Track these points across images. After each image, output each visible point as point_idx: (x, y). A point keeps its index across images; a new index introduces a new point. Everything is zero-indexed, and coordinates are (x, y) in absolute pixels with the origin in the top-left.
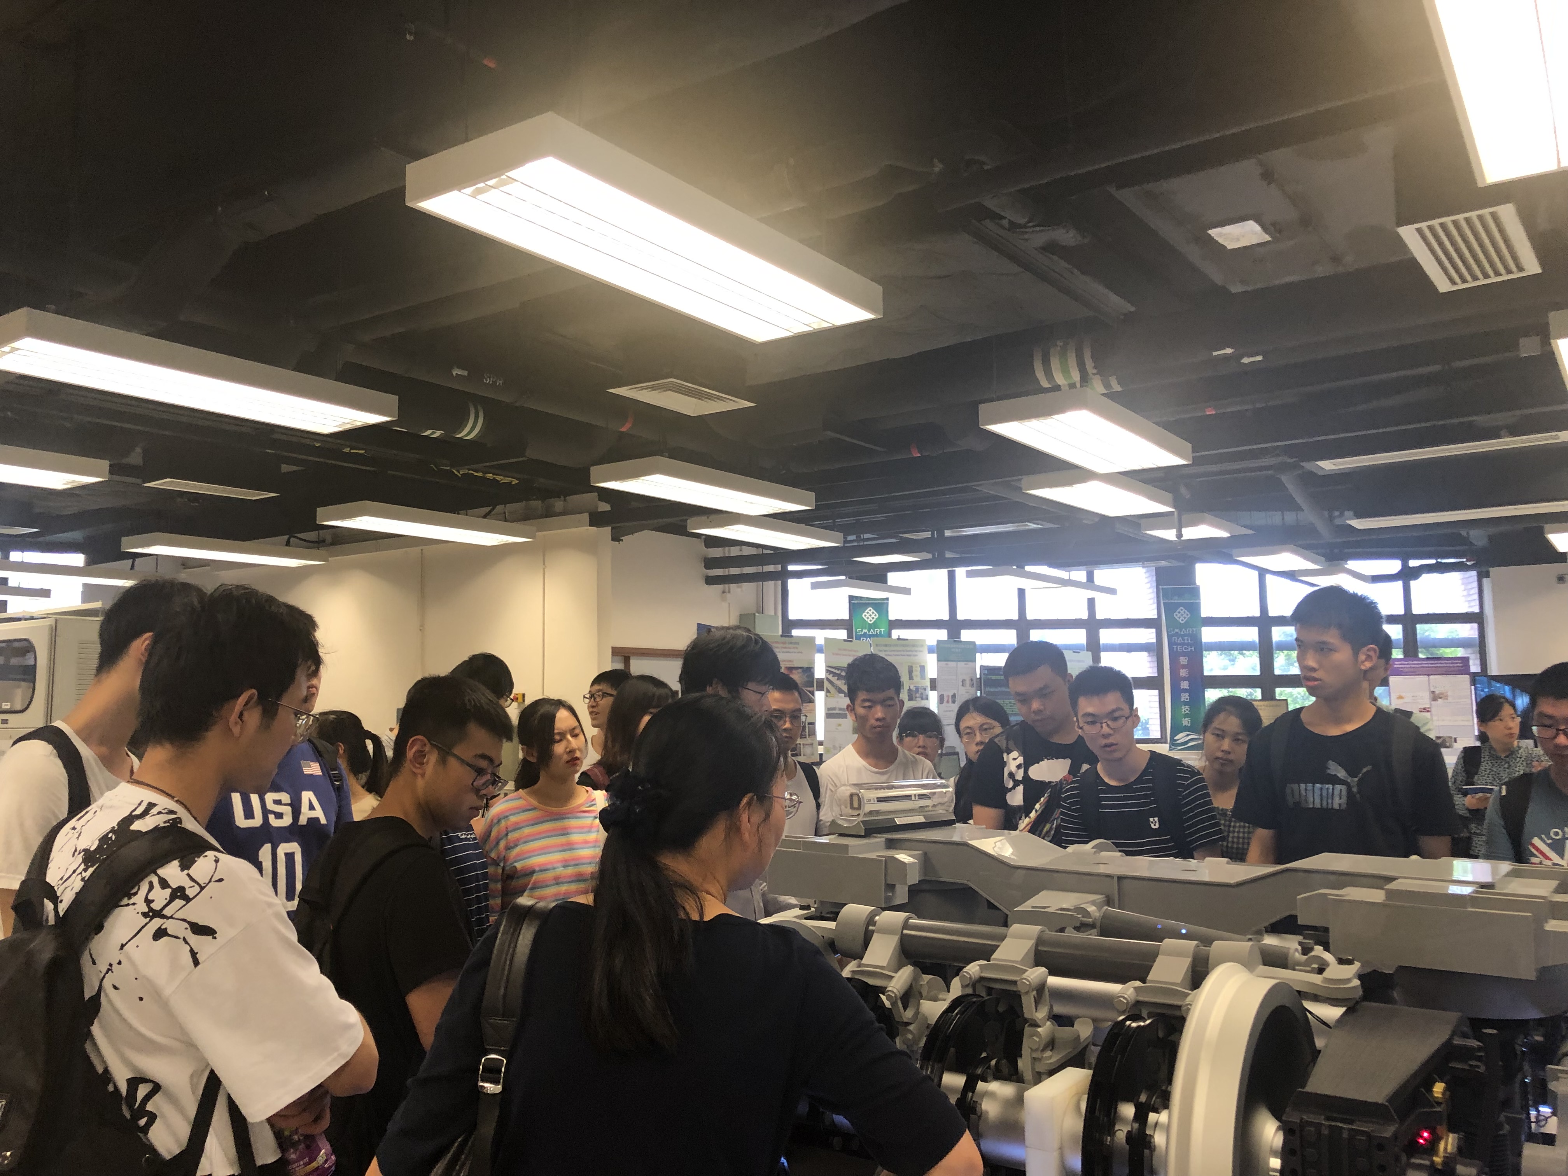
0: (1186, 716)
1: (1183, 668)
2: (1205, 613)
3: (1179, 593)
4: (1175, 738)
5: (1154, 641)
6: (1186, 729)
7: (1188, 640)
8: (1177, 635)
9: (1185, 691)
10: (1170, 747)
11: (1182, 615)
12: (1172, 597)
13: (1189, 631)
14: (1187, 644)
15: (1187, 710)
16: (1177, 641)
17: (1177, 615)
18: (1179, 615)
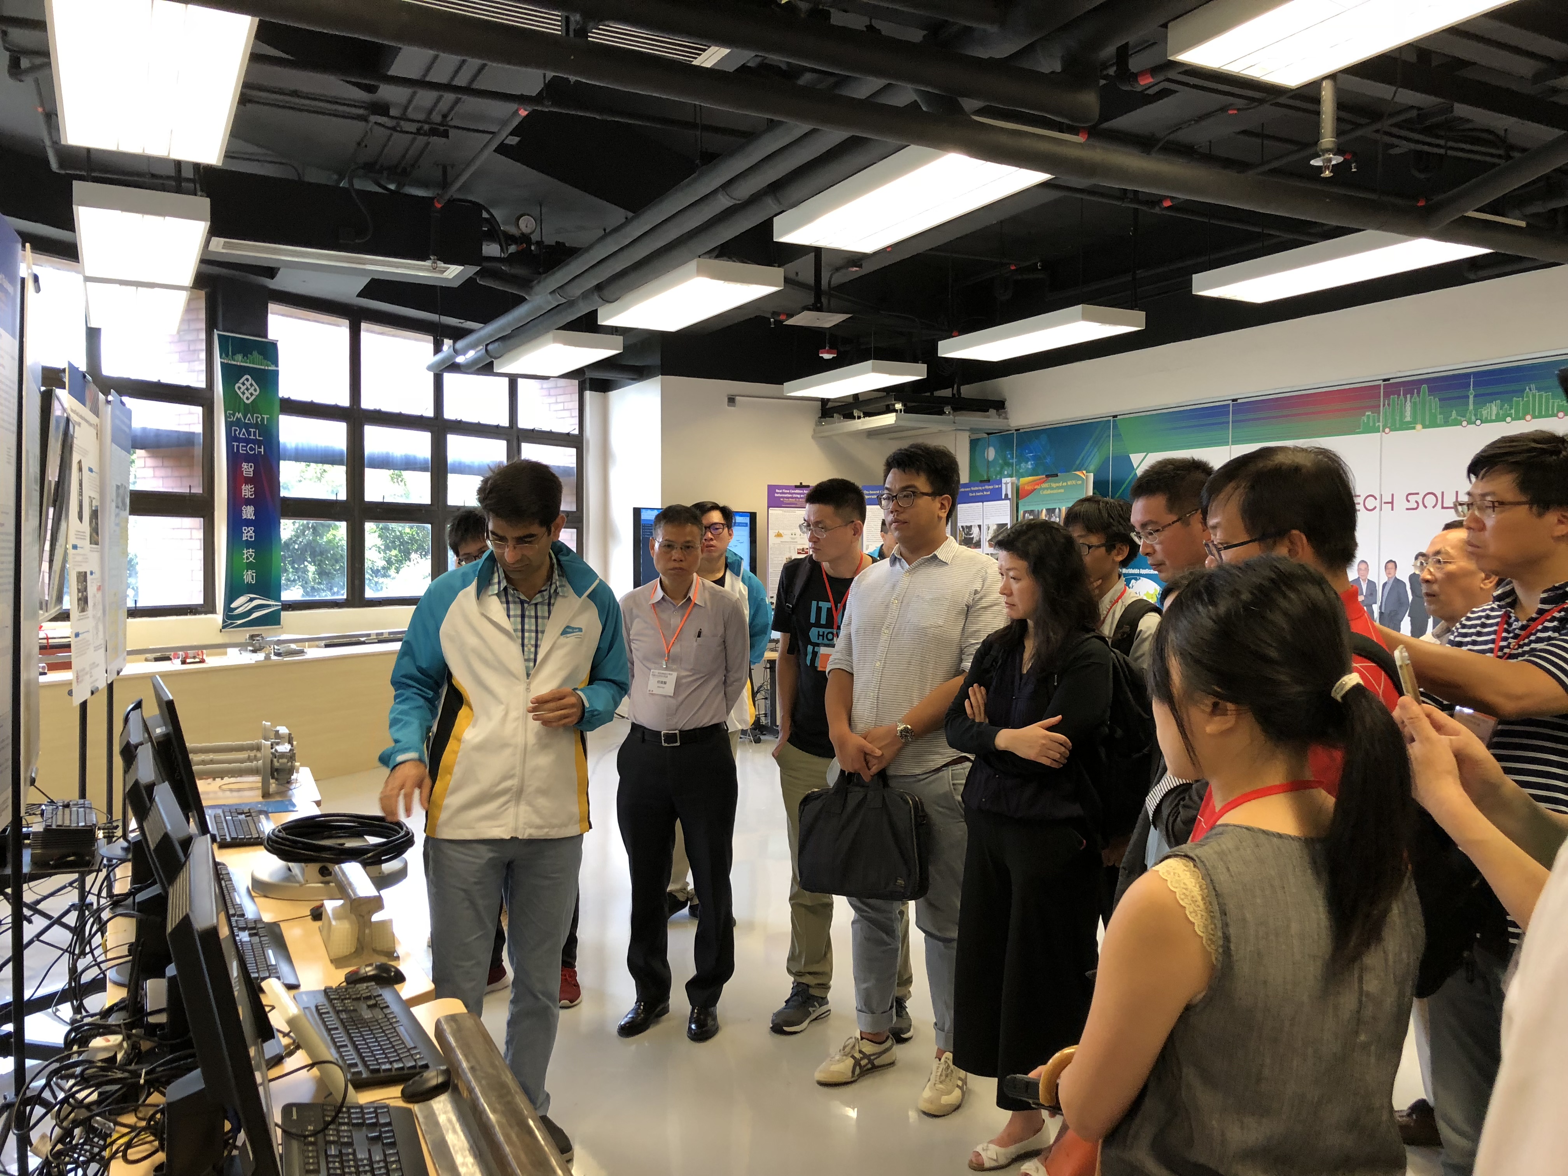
0: (250, 566)
1: (246, 483)
2: (287, 388)
3: (244, 348)
4: (232, 606)
5: (198, 428)
6: (250, 589)
7: (255, 435)
8: (238, 422)
9: (248, 523)
10: (224, 621)
11: (247, 389)
12: (234, 354)
13: (257, 417)
14: (254, 442)
15: (251, 556)
16: (239, 434)
17: (239, 388)
18: (243, 388)
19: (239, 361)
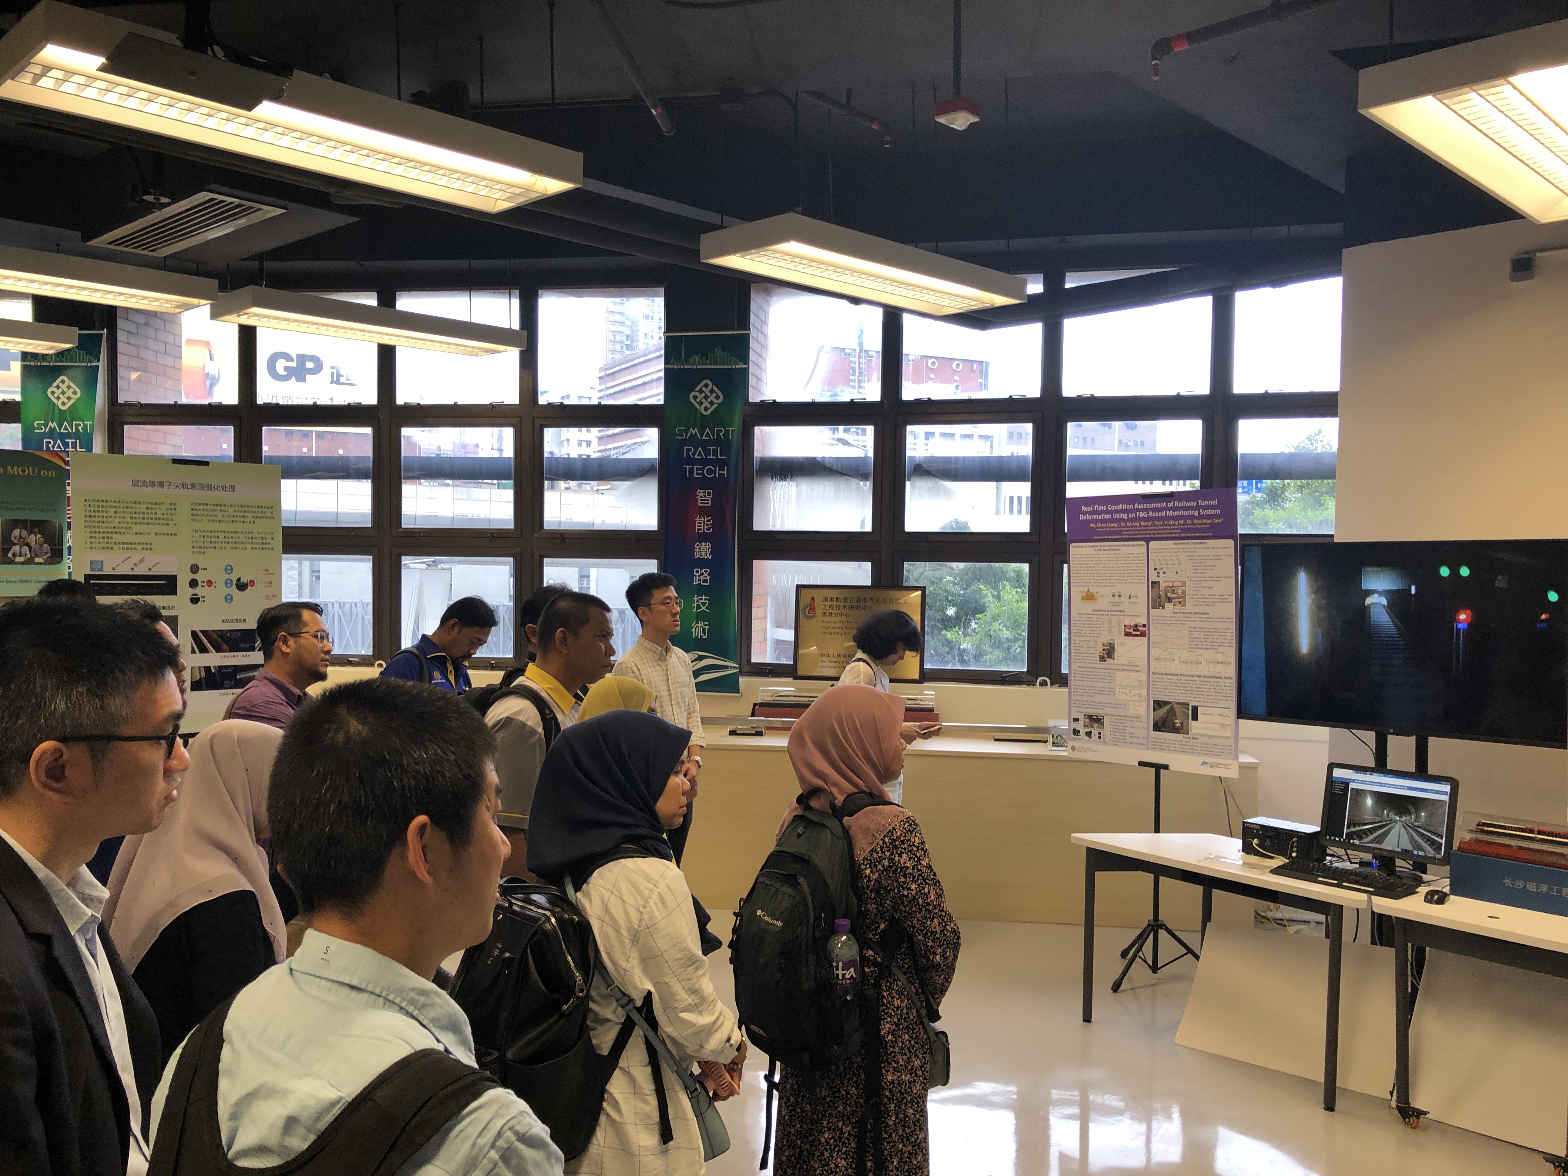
0: (700, 617)
1: (702, 515)
3: (703, 347)
6: (699, 645)
7: (715, 454)
8: (692, 440)
9: (702, 563)
11: (706, 397)
12: (688, 356)
13: (719, 431)
14: (711, 462)
15: (704, 604)
16: (694, 454)
17: (695, 397)
18: (700, 397)
19: (696, 364)
